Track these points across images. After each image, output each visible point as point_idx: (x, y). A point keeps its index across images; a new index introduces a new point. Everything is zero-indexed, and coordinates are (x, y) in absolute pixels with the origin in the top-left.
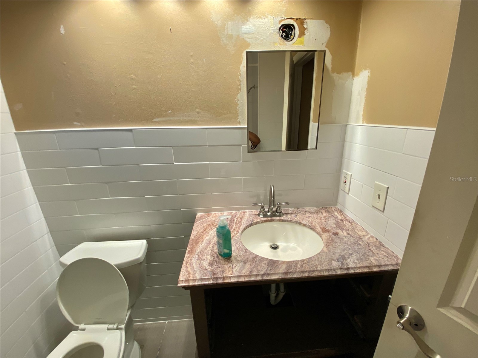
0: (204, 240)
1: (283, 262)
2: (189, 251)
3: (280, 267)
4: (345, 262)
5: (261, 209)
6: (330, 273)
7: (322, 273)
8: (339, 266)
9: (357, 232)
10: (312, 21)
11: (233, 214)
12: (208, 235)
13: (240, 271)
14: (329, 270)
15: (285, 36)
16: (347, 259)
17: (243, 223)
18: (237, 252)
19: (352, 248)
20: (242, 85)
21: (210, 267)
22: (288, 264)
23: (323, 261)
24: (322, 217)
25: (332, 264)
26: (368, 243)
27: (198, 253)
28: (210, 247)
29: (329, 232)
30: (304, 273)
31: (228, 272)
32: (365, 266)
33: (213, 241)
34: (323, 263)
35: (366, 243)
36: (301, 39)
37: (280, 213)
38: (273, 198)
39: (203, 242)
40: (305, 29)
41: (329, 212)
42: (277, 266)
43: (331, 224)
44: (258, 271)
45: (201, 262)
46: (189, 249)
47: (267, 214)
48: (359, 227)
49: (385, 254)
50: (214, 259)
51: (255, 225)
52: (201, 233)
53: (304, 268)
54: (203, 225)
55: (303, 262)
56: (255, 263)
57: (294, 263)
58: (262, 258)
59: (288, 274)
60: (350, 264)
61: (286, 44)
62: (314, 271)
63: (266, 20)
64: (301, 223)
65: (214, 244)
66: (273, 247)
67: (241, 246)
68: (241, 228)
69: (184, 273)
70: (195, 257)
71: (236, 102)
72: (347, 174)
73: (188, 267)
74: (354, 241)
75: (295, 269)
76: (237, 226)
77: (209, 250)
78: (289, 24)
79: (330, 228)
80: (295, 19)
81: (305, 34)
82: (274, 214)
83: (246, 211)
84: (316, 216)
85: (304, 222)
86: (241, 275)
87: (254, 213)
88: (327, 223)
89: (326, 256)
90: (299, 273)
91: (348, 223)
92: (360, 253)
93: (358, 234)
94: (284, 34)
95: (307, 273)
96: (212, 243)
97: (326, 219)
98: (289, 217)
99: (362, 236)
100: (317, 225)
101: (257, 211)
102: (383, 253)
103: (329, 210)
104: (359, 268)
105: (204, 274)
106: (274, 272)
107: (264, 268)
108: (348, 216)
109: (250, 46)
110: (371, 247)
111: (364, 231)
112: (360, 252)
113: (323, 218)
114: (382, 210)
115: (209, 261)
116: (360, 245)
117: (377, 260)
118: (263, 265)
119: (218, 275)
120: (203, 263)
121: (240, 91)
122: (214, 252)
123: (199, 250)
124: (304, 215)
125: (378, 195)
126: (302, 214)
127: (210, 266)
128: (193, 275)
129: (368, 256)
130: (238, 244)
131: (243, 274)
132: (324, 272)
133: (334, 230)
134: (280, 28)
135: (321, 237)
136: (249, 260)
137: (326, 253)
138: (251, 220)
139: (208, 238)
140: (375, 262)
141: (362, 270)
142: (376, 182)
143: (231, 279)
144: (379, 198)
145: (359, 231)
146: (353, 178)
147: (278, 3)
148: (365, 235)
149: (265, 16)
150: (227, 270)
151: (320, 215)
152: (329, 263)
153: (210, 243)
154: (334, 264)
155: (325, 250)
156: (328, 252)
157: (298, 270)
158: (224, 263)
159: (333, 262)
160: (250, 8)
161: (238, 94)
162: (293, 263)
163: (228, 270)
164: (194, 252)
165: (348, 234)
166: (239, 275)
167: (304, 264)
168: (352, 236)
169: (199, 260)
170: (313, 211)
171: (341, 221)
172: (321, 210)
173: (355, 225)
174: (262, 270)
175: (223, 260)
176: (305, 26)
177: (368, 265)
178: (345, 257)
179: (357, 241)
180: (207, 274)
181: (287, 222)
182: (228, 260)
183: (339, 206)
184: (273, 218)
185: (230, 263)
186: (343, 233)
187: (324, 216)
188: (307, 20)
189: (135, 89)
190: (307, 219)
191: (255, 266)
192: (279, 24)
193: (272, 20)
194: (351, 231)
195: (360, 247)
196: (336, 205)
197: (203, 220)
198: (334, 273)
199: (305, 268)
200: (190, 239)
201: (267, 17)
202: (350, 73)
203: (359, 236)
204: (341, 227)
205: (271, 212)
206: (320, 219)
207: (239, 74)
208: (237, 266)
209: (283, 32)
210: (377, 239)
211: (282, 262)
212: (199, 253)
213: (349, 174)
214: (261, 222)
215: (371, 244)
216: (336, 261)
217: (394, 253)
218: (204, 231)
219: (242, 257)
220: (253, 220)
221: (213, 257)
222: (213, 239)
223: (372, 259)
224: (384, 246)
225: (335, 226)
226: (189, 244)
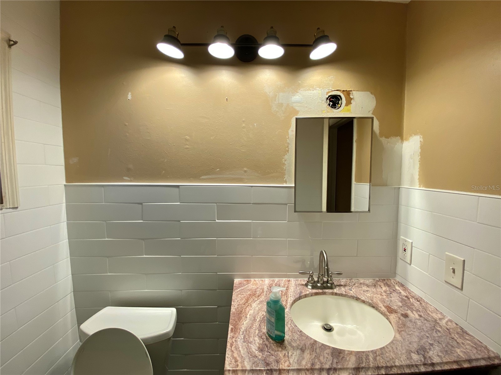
0: (247, 315)
1: (351, 353)
2: (232, 329)
3: (348, 359)
4: (428, 355)
5: (309, 279)
6: (413, 371)
7: (403, 371)
8: (421, 361)
9: (430, 313)
10: (357, 92)
11: (275, 282)
12: (251, 308)
13: (299, 362)
14: (411, 366)
15: (332, 105)
16: (428, 351)
17: (289, 295)
18: (290, 334)
19: (431, 336)
20: (290, 147)
21: (261, 354)
22: (357, 356)
23: (400, 353)
24: (382, 291)
25: (411, 358)
26: (448, 329)
27: (243, 332)
28: (256, 325)
29: (396, 312)
30: (379, 370)
31: (284, 363)
32: (452, 360)
33: (259, 317)
34: (400, 356)
35: (445, 329)
36: (348, 107)
37: (331, 284)
38: (327, 266)
39: (247, 317)
40: (352, 99)
41: (389, 286)
42: (343, 357)
43: (396, 302)
44: (321, 363)
45: (248, 345)
46: (232, 327)
47: (317, 285)
48: (430, 307)
49: (472, 345)
50: (264, 343)
51: (304, 298)
52: (243, 306)
53: (378, 362)
54: (243, 294)
55: (376, 353)
56: (316, 352)
57: (365, 354)
58: (323, 345)
59: (360, 370)
60: (434, 358)
61: (333, 112)
62: (391, 367)
63: (315, 92)
64: (360, 299)
65: (261, 321)
66: (325, 327)
67: (293, 326)
68: (289, 301)
69: (229, 359)
70: (240, 337)
71: (284, 162)
72: (406, 241)
73: (234, 351)
74: (430, 326)
75: (367, 363)
76: (284, 299)
77: (255, 330)
78: (336, 95)
79: (396, 308)
80: (342, 91)
81: (351, 103)
82: (325, 285)
83: (291, 279)
84: (375, 290)
85: (363, 298)
86: (301, 368)
87: (300, 283)
88: (391, 301)
89: (401, 346)
90: (374, 370)
91: (416, 302)
92: (442, 343)
93: (432, 316)
94: (331, 103)
95: (384, 370)
96: (258, 320)
97: (389, 295)
98: (343, 290)
99: (437, 320)
100: (379, 301)
101: (304, 280)
102: (469, 342)
103: (388, 283)
104: (447, 363)
105: (254, 363)
106: (342, 367)
107: (328, 360)
108: (413, 292)
109: (298, 113)
110: (453, 335)
111: (438, 313)
112: (442, 341)
113: (384, 294)
114: (460, 287)
115: (258, 345)
116: (439, 331)
117: (465, 352)
118: (326, 355)
119: (272, 366)
120: (251, 347)
121: (288, 152)
122: (262, 332)
123: (243, 328)
124: (360, 289)
125: (452, 269)
126: (357, 286)
127: (260, 352)
128: (241, 363)
129: (452, 347)
130: (290, 323)
131: (303, 367)
132: (405, 369)
133: (402, 310)
134: (327, 99)
135: (387, 318)
136: (307, 347)
137: (400, 342)
138: (299, 291)
139: (251, 312)
140: (463, 355)
141: (450, 367)
142: (447, 253)
143: (289, 373)
144: (454, 272)
145: (432, 313)
146: (415, 246)
147: (326, 78)
148: (442, 318)
149: (314, 88)
150: (282, 359)
151: (379, 289)
152: (408, 357)
153: (255, 320)
154: (415, 358)
155: (398, 336)
156: (402, 340)
157: (372, 365)
158: (276, 349)
159: (413, 354)
160: (300, 82)
161: (286, 155)
162: (363, 354)
163: (284, 360)
164: (238, 331)
165: (420, 316)
166: (299, 368)
167: (376, 356)
168: (426, 320)
169: (246, 342)
170: (369, 283)
171: (406, 299)
172: (379, 283)
173: (425, 304)
174: (326, 362)
175: (275, 345)
176: (351, 97)
177: (456, 359)
178: (426, 349)
179: (434, 327)
180: (258, 363)
181: (342, 296)
182: (281, 345)
183: (398, 279)
184: (324, 290)
185: (284, 350)
186: (413, 315)
187: (385, 291)
188: (353, 92)
189: (188, 148)
190: (366, 293)
191: (316, 356)
192: (327, 95)
193: (320, 92)
194: (422, 312)
195: (439, 334)
196: (395, 276)
197: (242, 288)
198: (417, 371)
199: (380, 362)
200: (231, 313)
201: (315, 89)
202: (399, 137)
203: (435, 319)
204: (408, 306)
205: (322, 282)
206: (381, 295)
207: (287, 137)
208: (294, 354)
209: (330, 101)
210: (456, 324)
211: (349, 352)
212: (245, 333)
213: (409, 242)
214: (310, 295)
215: (451, 330)
216: (416, 354)
217: (481, 342)
218: (246, 302)
219: (298, 343)
220: (301, 292)
221: (262, 339)
222: (258, 314)
223: (458, 351)
224: (467, 334)
225: (402, 305)
226: (230, 319)
